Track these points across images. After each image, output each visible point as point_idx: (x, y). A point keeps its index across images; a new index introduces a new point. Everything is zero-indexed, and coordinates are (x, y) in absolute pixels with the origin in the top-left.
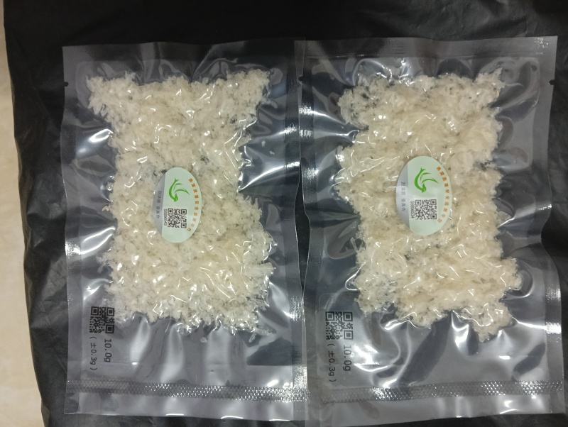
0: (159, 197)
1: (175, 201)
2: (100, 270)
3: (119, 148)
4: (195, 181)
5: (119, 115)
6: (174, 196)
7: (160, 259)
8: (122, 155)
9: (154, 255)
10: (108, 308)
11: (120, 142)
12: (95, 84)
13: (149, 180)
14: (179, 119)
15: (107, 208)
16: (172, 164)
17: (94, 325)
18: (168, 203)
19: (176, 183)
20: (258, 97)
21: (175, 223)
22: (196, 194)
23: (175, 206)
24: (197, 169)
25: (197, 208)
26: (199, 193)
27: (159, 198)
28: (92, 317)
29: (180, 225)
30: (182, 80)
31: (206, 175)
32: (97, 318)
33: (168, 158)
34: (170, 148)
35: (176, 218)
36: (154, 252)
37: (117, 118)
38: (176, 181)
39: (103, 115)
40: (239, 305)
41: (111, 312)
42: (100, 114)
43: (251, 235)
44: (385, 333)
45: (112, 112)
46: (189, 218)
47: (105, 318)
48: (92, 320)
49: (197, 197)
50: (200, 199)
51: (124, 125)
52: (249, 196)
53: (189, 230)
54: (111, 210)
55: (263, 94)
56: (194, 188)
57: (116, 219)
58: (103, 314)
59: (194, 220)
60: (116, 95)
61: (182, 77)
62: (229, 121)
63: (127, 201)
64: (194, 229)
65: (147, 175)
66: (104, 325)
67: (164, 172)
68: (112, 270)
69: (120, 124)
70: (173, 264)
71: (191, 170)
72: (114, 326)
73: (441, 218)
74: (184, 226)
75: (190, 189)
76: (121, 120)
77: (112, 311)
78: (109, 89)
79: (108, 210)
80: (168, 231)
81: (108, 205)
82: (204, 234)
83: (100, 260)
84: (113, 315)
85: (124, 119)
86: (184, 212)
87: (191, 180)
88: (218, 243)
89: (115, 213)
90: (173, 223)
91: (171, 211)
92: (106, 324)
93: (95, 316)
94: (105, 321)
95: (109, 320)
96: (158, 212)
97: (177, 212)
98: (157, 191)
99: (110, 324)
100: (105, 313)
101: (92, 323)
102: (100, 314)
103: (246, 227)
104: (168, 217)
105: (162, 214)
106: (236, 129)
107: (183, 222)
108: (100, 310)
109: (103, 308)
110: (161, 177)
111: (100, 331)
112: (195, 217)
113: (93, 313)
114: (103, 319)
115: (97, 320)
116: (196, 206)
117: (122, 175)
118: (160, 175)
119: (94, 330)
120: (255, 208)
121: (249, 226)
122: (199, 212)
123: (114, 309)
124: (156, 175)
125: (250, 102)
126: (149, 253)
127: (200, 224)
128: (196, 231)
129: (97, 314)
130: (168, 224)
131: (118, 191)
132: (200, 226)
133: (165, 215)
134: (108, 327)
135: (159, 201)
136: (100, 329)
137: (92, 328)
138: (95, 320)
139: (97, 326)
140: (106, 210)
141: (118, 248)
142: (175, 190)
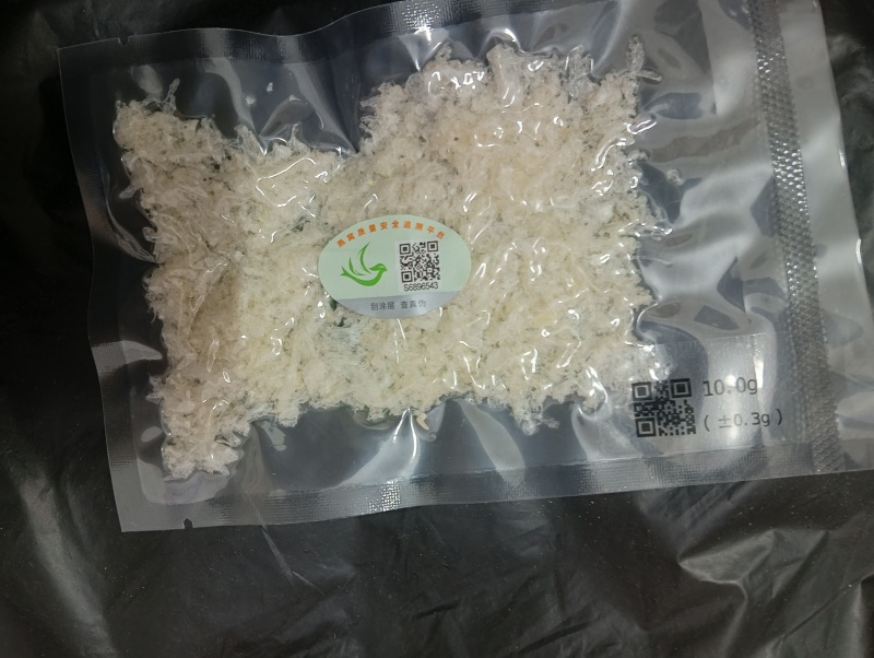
0: (383, 306)
1: (385, 269)
2: (553, 425)
3: (296, 402)
4: (343, 236)
5: (232, 405)
6: (376, 273)
7: (511, 294)
8: (311, 392)
9: (504, 308)
10: (634, 399)
11: (283, 397)
12: (179, 460)
13: (353, 333)
15: (422, 417)
16: (315, 287)
17: (676, 424)
18: (392, 285)
19: (349, 272)
20: (166, 120)
21: (430, 264)
22: (367, 230)
23: (395, 269)
24: (318, 236)
25: (395, 224)
26: (365, 225)
27: (385, 306)
29: (432, 254)
30: (154, 283)
31: (332, 219)
32: (660, 419)
33: (305, 296)
35: (421, 265)
36: (498, 308)
37: (240, 409)
38: (345, 274)
39: (238, 441)
40: (587, 117)
41: (642, 391)
42: (237, 449)
43: (434, 101)
45: (230, 422)
46: (415, 238)
47: (657, 403)
48: (666, 430)
49: (372, 228)
50: (377, 222)
51: (252, 393)
52: (362, 126)
53: (441, 235)
54: (424, 407)
55: (159, 110)
56: (356, 234)
57: (442, 397)
58: (649, 407)
59: (419, 226)
60: (195, 414)
62: (214, 175)
63: (401, 376)
64: (439, 227)
65: (344, 338)
66: (673, 403)
67: (334, 304)
68: (549, 398)
69: (251, 401)
71: (323, 244)
72: (673, 381)
74: (433, 246)
75: (359, 242)
76: (243, 400)
77: (640, 387)
78: (185, 430)
79: (424, 416)
80: (448, 280)
81: (415, 417)
82: (446, 204)
83: (532, 426)
84: (649, 383)
85: (239, 396)
86: (404, 248)
87: (341, 243)
88: (462, 167)
89: (428, 403)
90: (430, 270)
91: (407, 277)
92: (671, 399)
93: (657, 427)
94: (664, 403)
95: (661, 393)
96: (413, 304)
97: (406, 262)
98: (373, 313)
99: (669, 389)
100: (647, 404)
101: (674, 431)
102: (650, 416)
103: (421, 117)
104: (418, 281)
105: (416, 296)
106: (229, 158)
107: (426, 249)
108: (641, 417)
109: (635, 410)
110: (346, 309)
111: (689, 409)
112: (413, 225)
113: (651, 432)
114: (660, 406)
115: (664, 420)
116: (390, 226)
117: (349, 391)
118: (340, 312)
119: (688, 424)
120: (381, 103)
121: (418, 109)
122: (402, 219)
123: (634, 385)
124: (343, 319)
125: (173, 135)
126: (501, 320)
127: (427, 214)
128: (444, 223)
129: (651, 423)
130: (435, 280)
131: (384, 397)
132: (432, 214)
133: (416, 287)
134: (676, 394)
135: (391, 305)
136: (683, 410)
137: (685, 431)
138: (666, 425)
139: (678, 417)
140: (426, 421)
141: (502, 387)
142: (364, 272)
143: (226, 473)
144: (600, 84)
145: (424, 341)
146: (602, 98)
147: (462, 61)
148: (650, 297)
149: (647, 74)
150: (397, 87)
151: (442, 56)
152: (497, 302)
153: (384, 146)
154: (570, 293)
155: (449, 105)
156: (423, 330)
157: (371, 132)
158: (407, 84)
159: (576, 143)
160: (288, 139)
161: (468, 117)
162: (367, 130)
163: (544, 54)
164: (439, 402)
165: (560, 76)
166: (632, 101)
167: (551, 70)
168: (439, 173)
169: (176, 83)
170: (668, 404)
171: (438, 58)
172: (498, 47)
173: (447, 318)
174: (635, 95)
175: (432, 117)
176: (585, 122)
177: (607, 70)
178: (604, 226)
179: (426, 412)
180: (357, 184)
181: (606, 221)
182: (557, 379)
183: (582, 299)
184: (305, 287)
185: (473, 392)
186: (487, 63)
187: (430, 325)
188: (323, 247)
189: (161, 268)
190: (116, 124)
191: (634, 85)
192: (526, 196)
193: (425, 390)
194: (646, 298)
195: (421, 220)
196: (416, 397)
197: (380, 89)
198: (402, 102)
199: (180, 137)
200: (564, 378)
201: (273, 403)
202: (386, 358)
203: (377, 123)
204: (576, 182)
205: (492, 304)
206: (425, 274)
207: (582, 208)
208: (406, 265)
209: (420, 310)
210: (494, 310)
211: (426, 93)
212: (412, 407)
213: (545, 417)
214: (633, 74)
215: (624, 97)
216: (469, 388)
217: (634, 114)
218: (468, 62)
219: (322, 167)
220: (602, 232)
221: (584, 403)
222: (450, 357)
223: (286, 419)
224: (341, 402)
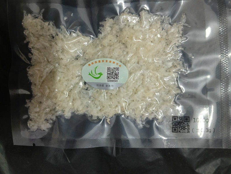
0: (100, 85)
1: (102, 75)
2: (148, 126)
3: (71, 111)
4: (90, 63)
5: (51, 111)
6: (99, 75)
7: (139, 86)
8: (75, 109)
9: (137, 90)
10: (173, 121)
11: (67, 110)
12: (33, 125)
13: (90, 93)
15: (108, 120)
16: (80, 77)
17: (184, 130)
18: (104, 79)
21: (116, 74)
22: (98, 62)
23: (105, 75)
24: (82, 62)
25: (107, 61)
26: (97, 60)
28: (179, 131)
29: (117, 72)
31: (87, 57)
32: (179, 128)
33: (76, 80)
35: (113, 74)
37: (53, 112)
38: (90, 74)
39: (51, 121)
40: (167, 35)
41: (175, 119)
42: (50, 124)
43: (122, 25)
45: (50, 116)
46: (112, 66)
47: (179, 123)
48: (181, 131)
49: (99, 61)
50: (101, 60)
51: (57, 108)
52: (99, 30)
53: (120, 66)
54: (109, 117)
55: (37, 18)
56: (94, 63)
57: (115, 114)
58: (177, 124)
59: (114, 63)
61: (28, 70)
62: (52, 40)
63: (103, 107)
64: (120, 63)
65: (87, 94)
66: (184, 123)
67: (85, 83)
68: (147, 118)
69: (57, 110)
70: (142, 76)
71: (83, 65)
72: (185, 117)
74: (118, 69)
75: (95, 65)
76: (54, 109)
77: (174, 118)
79: (109, 120)
80: (121, 79)
81: (106, 120)
82: (122, 57)
83: (141, 126)
84: (177, 117)
86: (109, 69)
87: (89, 65)
88: (129, 46)
89: (111, 116)
90: (116, 76)
91: (109, 77)
92: (183, 122)
93: (178, 130)
94: (181, 123)
95: (181, 120)
96: (109, 86)
97: (109, 73)
98: (97, 87)
99: (183, 119)
100: (176, 123)
101: (183, 132)
102: (177, 127)
103: (118, 29)
104: (112, 79)
105: (111, 83)
106: (57, 35)
107: (115, 70)
108: (174, 126)
109: (172, 124)
110: (89, 85)
111: (188, 126)
112: (112, 62)
113: (176, 131)
114: (180, 124)
115: (181, 128)
116: (105, 61)
117: (87, 110)
118: (87, 86)
119: (188, 130)
120: (106, 23)
121: (117, 27)
122: (109, 60)
123: (173, 117)
124: (88, 88)
125: (41, 26)
126: (135, 93)
127: (116, 59)
128: (121, 62)
129: (177, 128)
130: (117, 79)
131: (97, 113)
132: (118, 59)
133: (111, 81)
134: (185, 121)
135: (103, 85)
136: (186, 126)
137: (186, 132)
138: (181, 130)
139: (185, 128)
140: (110, 121)
141: (133, 113)
142: (96, 75)
143: (47, 131)
144: (172, 26)
145: (111, 97)
146: (173, 30)
147: (132, 14)
148: (180, 91)
149: (186, 25)
150: (112, 19)
151: (126, 12)
152: (135, 88)
153: (105, 37)
154: (157, 87)
155: (127, 26)
156: (111, 94)
157: (102, 32)
158: (115, 19)
159: (163, 42)
160: (76, 31)
161: (132, 31)
162: (101, 31)
163: (157, 15)
164: (114, 116)
165: (161, 22)
166: (181, 32)
167: (158, 20)
168: (122, 47)
169: (43, 10)
170: (182, 124)
171: (125, 12)
172: (143, 11)
173: (119, 91)
174: (182, 30)
175: (121, 30)
176: (166, 37)
177: (175, 22)
178: (169, 69)
179: (110, 119)
180: (96, 47)
181: (170, 67)
182: (150, 113)
183: (160, 90)
184: (77, 77)
185: (125, 114)
186: (139, 15)
187: (114, 93)
188: (84, 65)
189: (33, 66)
190: (23, 21)
191: (182, 27)
192: (147, 57)
193: (111, 112)
194: (179, 92)
195: (115, 61)
196: (107, 114)
197: (106, 19)
198: (112, 24)
199: (43, 27)
200: (152, 113)
201: (63, 111)
202: (99, 101)
203: (104, 29)
204: (162, 54)
205: (133, 88)
206: (114, 77)
207: (163, 63)
208: (109, 74)
209: (111, 88)
210: (134, 90)
211: (120, 22)
212: (106, 117)
213: (145, 123)
214: (182, 24)
215: (179, 31)
216: (124, 113)
217: (181, 36)
218: (134, 14)
219: (86, 41)
220: (168, 70)
221: (158, 121)
222: (119, 103)
223: (67, 116)
224: (84, 113)
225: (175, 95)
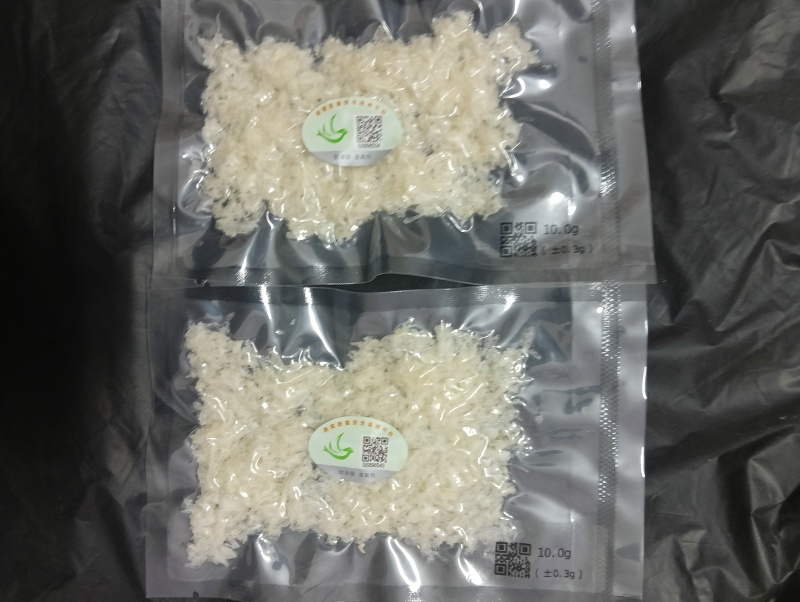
0: (347, 473)
1: (351, 452)
2: (444, 560)
3: (282, 526)
4: (327, 425)
5: (238, 523)
6: (346, 453)
7: (430, 475)
8: (291, 521)
9: (424, 484)
10: (496, 551)
11: (272, 523)
12: (197, 554)
13: (324, 486)
14: (247, 443)
15: (362, 546)
16: (304, 454)
17: (519, 570)
18: (355, 461)
19: (328, 449)
20: (221, 338)
21: (381, 452)
22: (344, 423)
23: (358, 453)
24: (311, 421)
25: (363, 423)
26: (343, 420)
27: (349, 473)
29: (384, 447)
30: (197, 437)
31: (320, 410)
32: (510, 566)
33: (296, 459)
34: (283, 455)
35: (375, 451)
36: (420, 484)
37: (243, 527)
38: (326, 450)
39: (237, 545)
40: (491, 371)
41: (502, 547)
42: (236, 550)
43: (397, 351)
44: (528, 181)
45: (235, 534)
46: (374, 434)
47: (509, 556)
48: (513, 573)
49: (347, 423)
50: (351, 419)
51: (252, 517)
52: (349, 355)
53: (391, 434)
54: (363, 540)
55: (216, 330)
56: (336, 425)
57: (377, 534)
58: (504, 558)
59: (378, 426)
60: (212, 526)
61: (192, 436)
62: (249, 376)
63: (352, 517)
64: (390, 428)
65: (318, 489)
66: (519, 558)
67: (315, 466)
68: (444, 543)
69: (251, 522)
70: (436, 457)
71: (313, 427)
72: (521, 544)
73: (380, 110)
74: (385, 441)
75: (338, 431)
76: (245, 521)
77: (501, 545)
78: (204, 535)
79: (363, 545)
80: (392, 463)
81: (357, 545)
82: (396, 414)
83: (431, 559)
84: (506, 543)
85: (244, 518)
86: (366, 440)
87: (326, 429)
88: (410, 395)
89: (368, 535)
90: (381, 456)
91: (365, 458)
92: (518, 555)
93: (507, 570)
94: (513, 557)
95: (513, 550)
96: (367, 475)
97: (366, 449)
98: (339, 476)
99: (518, 549)
100: (503, 555)
101: (517, 575)
102: (504, 563)
103: (388, 359)
104: (373, 462)
105: (369, 470)
106: (261, 367)
107: (380, 442)
108: (499, 563)
109: (496, 558)
110: (321, 470)
111: (528, 563)
112: (374, 426)
113: (504, 573)
114: (511, 558)
116: (359, 423)
117: (317, 523)
118: (318, 472)
119: (526, 572)
120: (364, 345)
121: (387, 354)
122: (367, 420)
123: (498, 543)
124: (319, 477)
125: (226, 348)
126: (421, 491)
127: (383, 419)
128: (393, 426)
129: (504, 567)
130: (383, 462)
131: (339, 530)
132: (386, 420)
133: (370, 465)
134: (522, 552)
135: (353, 474)
136: (524, 563)
137: (524, 575)
138: (513, 570)
139: (521, 567)
140: (364, 548)
141: (415, 533)
142: (338, 451)
143: (227, 564)
144: (503, 355)
145: (370, 497)
147: (419, 330)
149: (533, 353)
150: (376, 341)
151: (407, 325)
152: (420, 480)
153: (361, 369)
156: (370, 490)
157: (354, 360)
158: (382, 340)
162: (352, 358)
164: (374, 537)
165: (478, 346)
169: (231, 315)
170: (516, 558)
171: (405, 326)
173: (387, 486)
175: (395, 360)
176: (489, 375)
178: (492, 441)
179: (365, 543)
180: (341, 390)
181: (495, 438)
184: (297, 453)
185: (397, 534)
186: (434, 331)
187: (376, 489)
188: (314, 429)
189: (202, 429)
190: (186, 335)
193: (366, 530)
194: (512, 490)
195: (379, 422)
196: (359, 533)
197: (365, 339)
198: (377, 348)
199: (230, 350)
201: (265, 525)
203: (359, 356)
205: (417, 481)
206: (377, 458)
208: (366, 451)
209: (370, 479)
210: (417, 484)
211: (393, 347)
212: (356, 538)
213: (440, 554)
214: (525, 350)
216: (393, 531)
221: (465, 550)
224: (310, 530)
225: (502, 499)
